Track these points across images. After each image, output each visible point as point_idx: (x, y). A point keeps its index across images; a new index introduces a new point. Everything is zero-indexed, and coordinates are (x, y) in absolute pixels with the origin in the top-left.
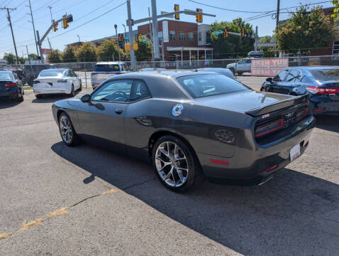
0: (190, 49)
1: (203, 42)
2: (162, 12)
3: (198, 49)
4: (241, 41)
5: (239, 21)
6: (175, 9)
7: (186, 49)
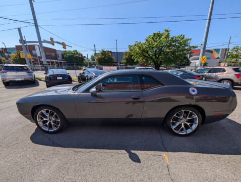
0: (55, 61)
1: (60, 58)
2: (44, 40)
3: (59, 61)
4: (78, 59)
5: (76, 51)
6: (51, 40)
7: (52, 60)
